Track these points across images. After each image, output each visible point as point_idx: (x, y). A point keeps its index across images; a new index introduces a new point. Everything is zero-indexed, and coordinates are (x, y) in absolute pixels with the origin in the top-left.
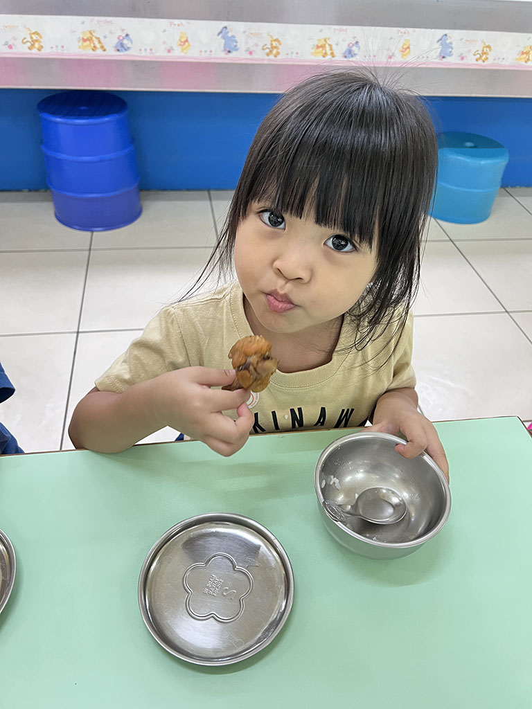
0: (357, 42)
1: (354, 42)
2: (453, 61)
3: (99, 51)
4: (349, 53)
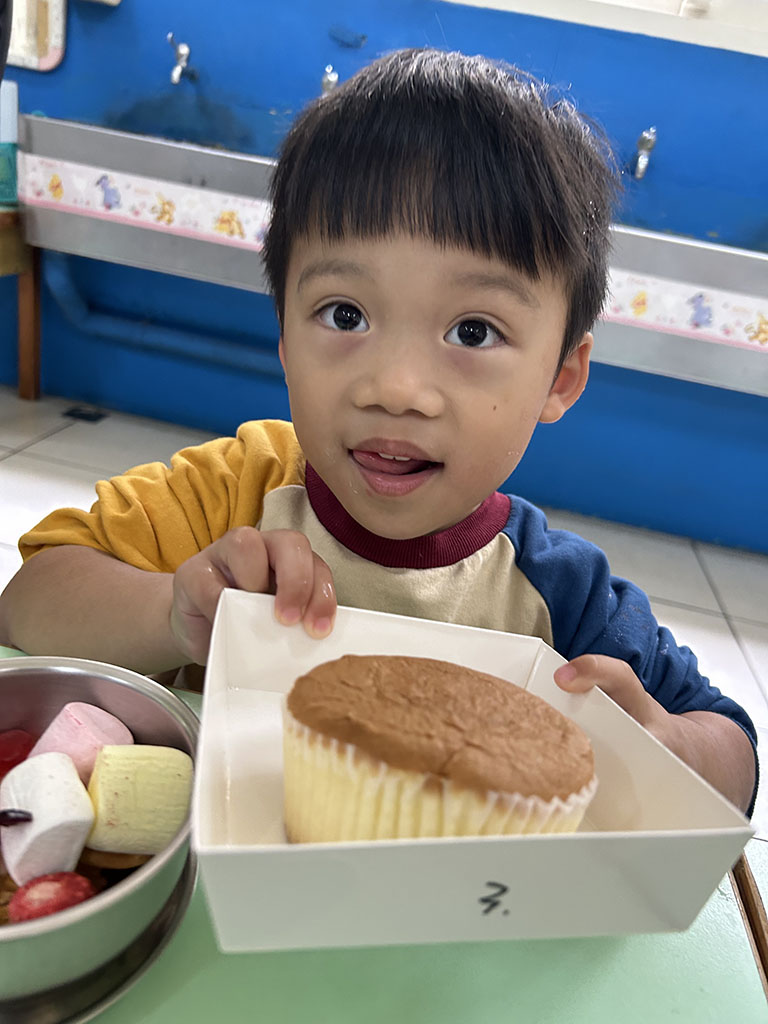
3: (236, 238)
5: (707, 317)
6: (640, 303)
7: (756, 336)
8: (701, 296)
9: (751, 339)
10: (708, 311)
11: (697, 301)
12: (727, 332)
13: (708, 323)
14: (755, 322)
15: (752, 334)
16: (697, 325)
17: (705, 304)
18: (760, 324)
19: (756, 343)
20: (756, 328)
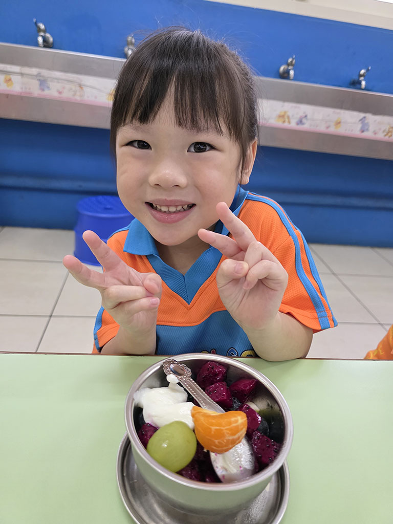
0: (306, 116)
1: (304, 115)
2: (368, 135)
4: (300, 122)
5: (366, 127)
6: (338, 123)
7: (387, 134)
8: (365, 117)
9: (385, 135)
10: (367, 124)
11: (362, 120)
12: (375, 133)
13: (367, 130)
14: (387, 127)
15: (385, 133)
16: (363, 131)
17: (366, 121)
18: (389, 128)
19: (387, 137)
20: (387, 130)
